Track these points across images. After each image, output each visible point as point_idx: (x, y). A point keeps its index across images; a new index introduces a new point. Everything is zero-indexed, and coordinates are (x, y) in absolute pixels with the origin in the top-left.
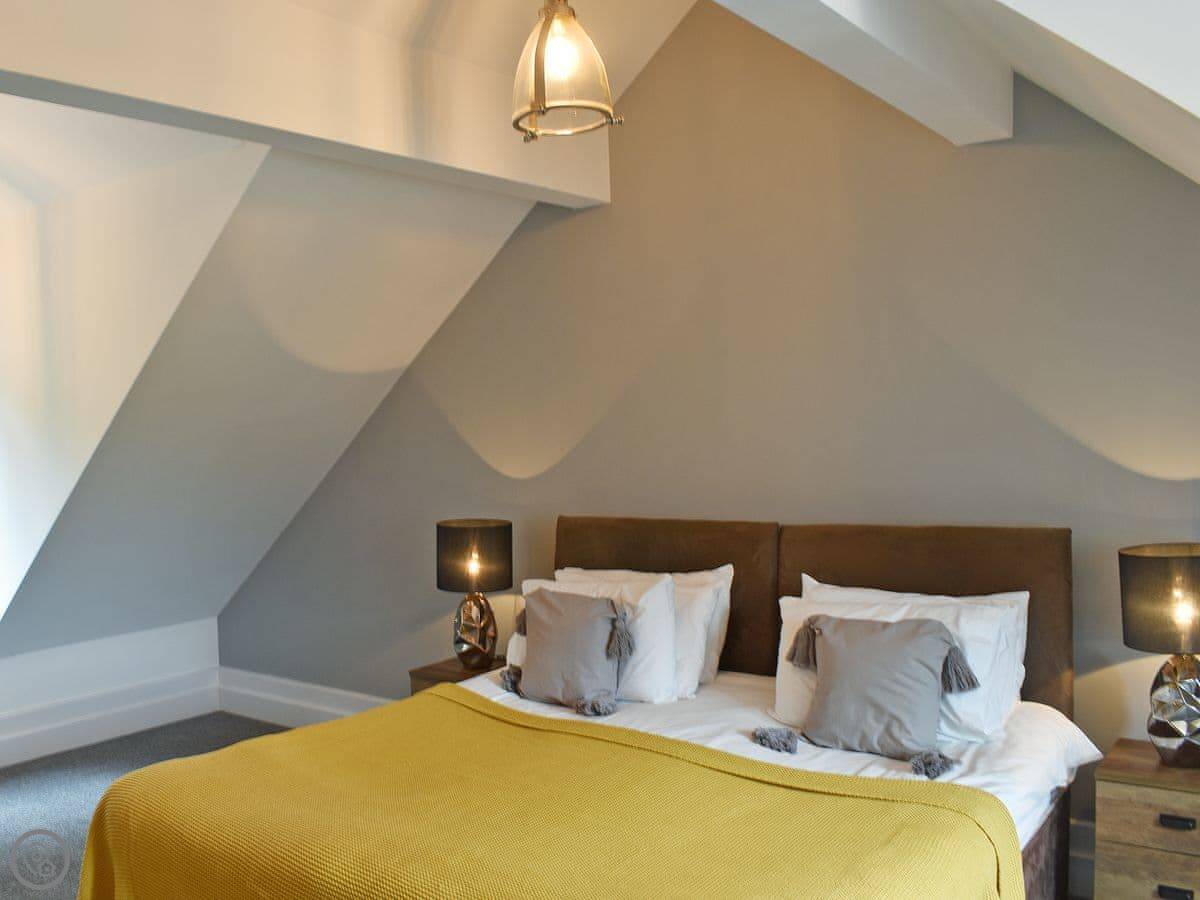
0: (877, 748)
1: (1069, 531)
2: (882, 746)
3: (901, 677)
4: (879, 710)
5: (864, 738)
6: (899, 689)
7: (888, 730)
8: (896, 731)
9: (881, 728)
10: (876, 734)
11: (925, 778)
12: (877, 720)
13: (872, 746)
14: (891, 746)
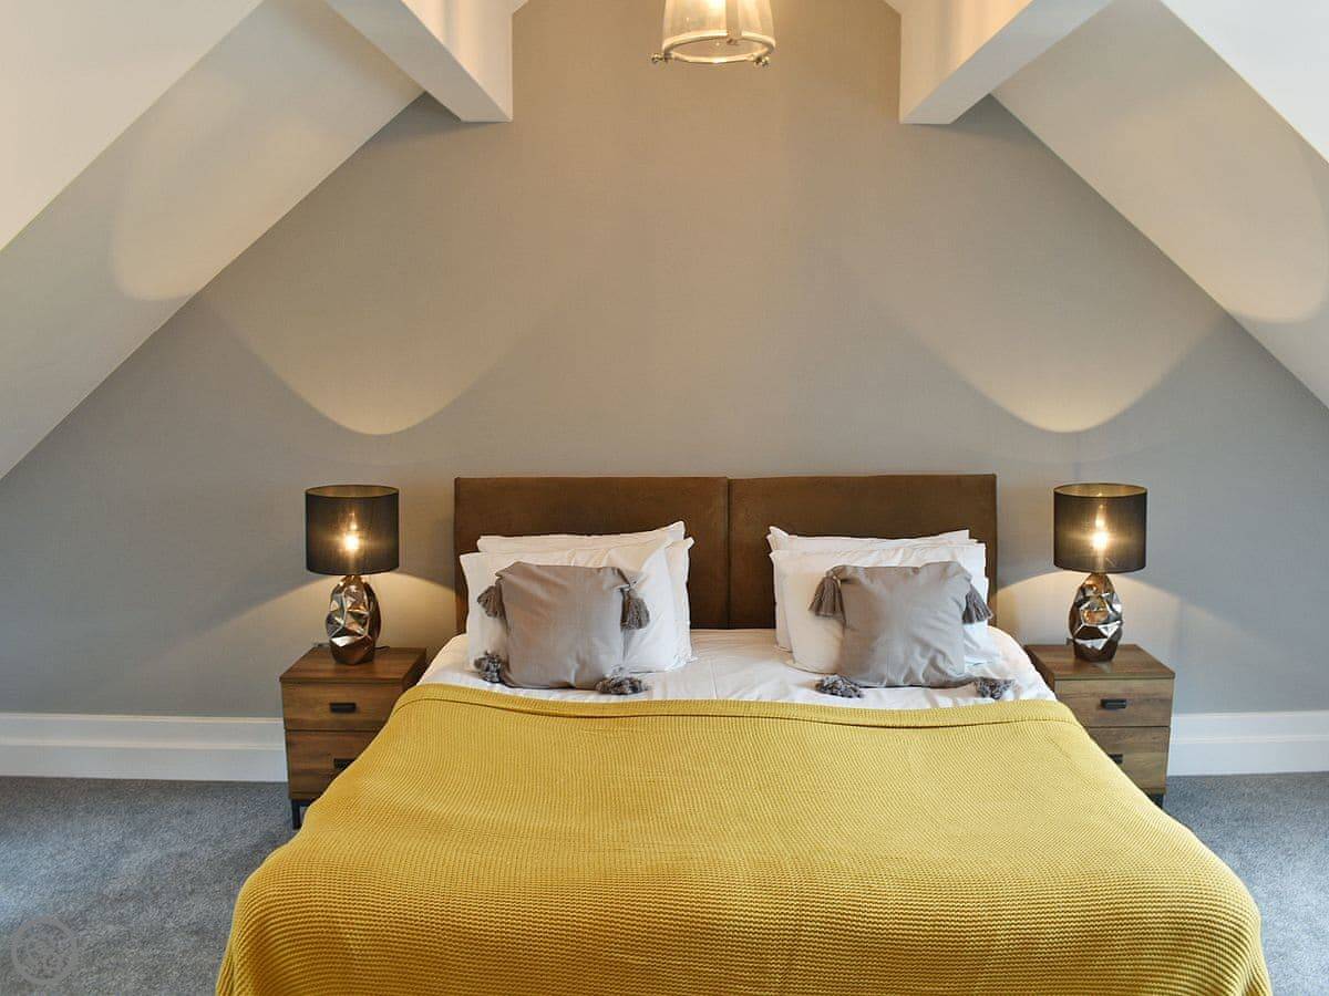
0: (923, 681)
1: (994, 476)
2: (927, 680)
3: (941, 615)
4: (926, 646)
5: (911, 673)
6: (941, 625)
7: (933, 663)
8: (941, 664)
9: (925, 662)
10: (921, 665)
11: (989, 700)
12: (923, 656)
13: (918, 680)
14: (936, 677)
